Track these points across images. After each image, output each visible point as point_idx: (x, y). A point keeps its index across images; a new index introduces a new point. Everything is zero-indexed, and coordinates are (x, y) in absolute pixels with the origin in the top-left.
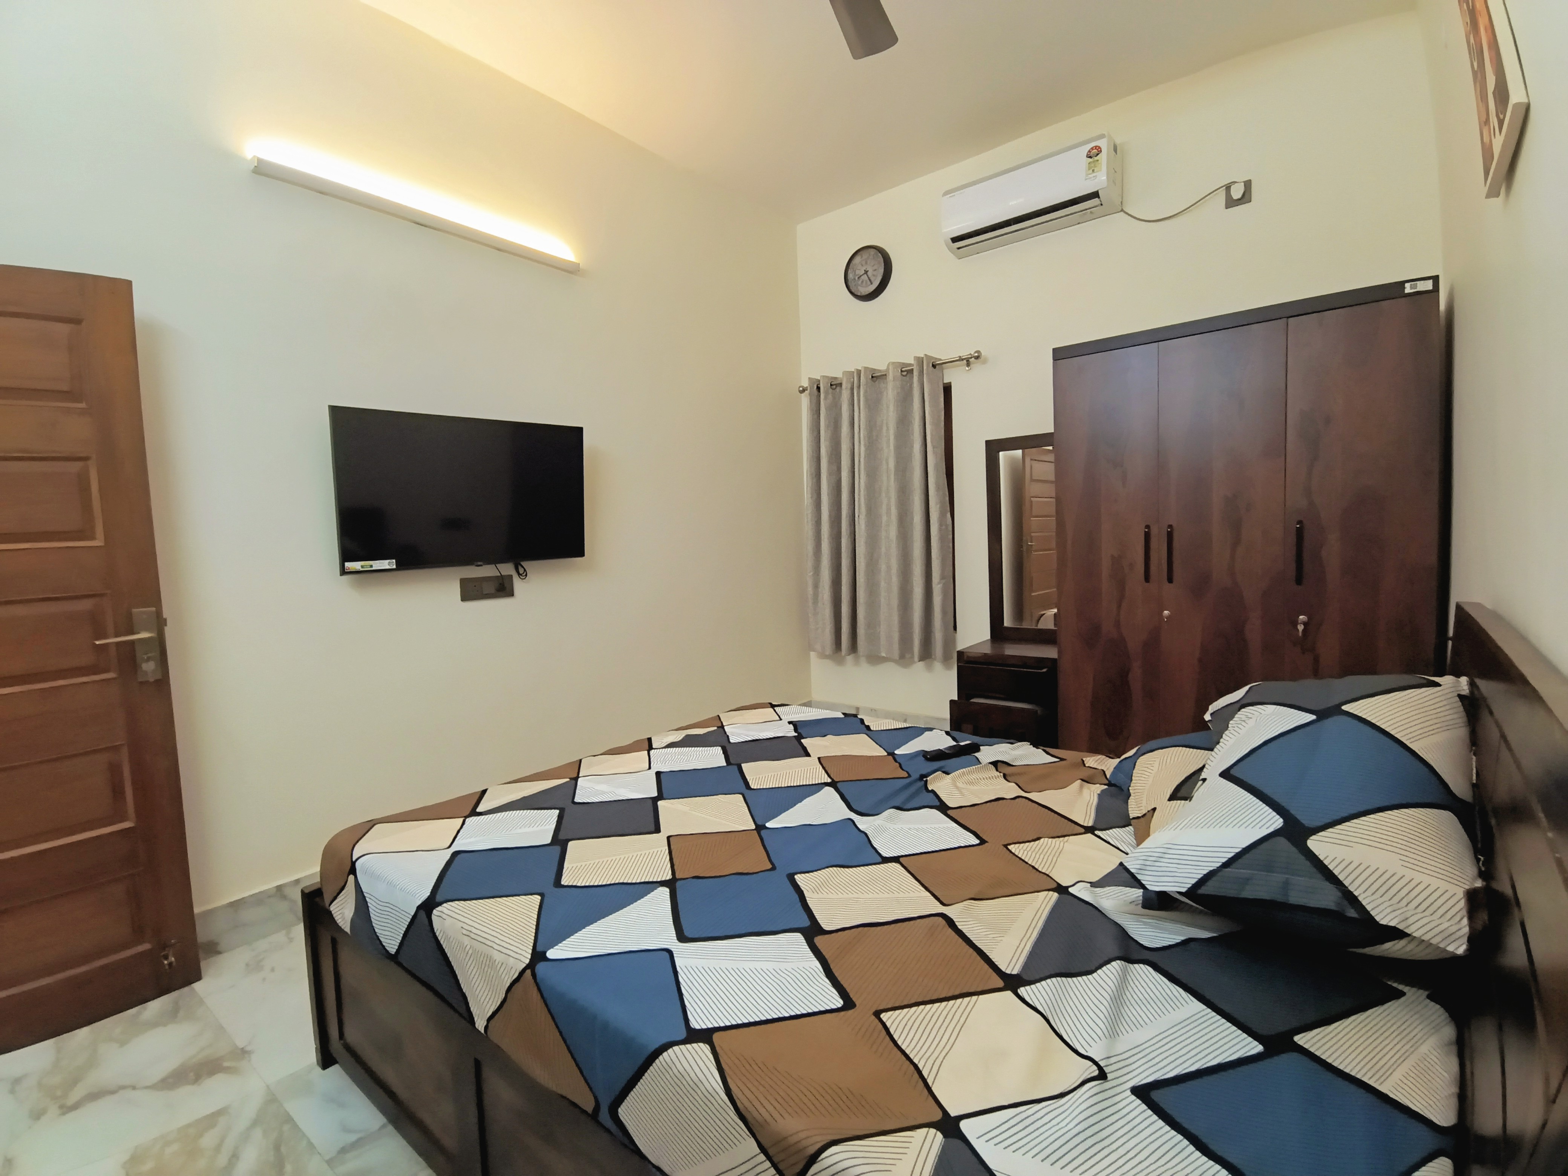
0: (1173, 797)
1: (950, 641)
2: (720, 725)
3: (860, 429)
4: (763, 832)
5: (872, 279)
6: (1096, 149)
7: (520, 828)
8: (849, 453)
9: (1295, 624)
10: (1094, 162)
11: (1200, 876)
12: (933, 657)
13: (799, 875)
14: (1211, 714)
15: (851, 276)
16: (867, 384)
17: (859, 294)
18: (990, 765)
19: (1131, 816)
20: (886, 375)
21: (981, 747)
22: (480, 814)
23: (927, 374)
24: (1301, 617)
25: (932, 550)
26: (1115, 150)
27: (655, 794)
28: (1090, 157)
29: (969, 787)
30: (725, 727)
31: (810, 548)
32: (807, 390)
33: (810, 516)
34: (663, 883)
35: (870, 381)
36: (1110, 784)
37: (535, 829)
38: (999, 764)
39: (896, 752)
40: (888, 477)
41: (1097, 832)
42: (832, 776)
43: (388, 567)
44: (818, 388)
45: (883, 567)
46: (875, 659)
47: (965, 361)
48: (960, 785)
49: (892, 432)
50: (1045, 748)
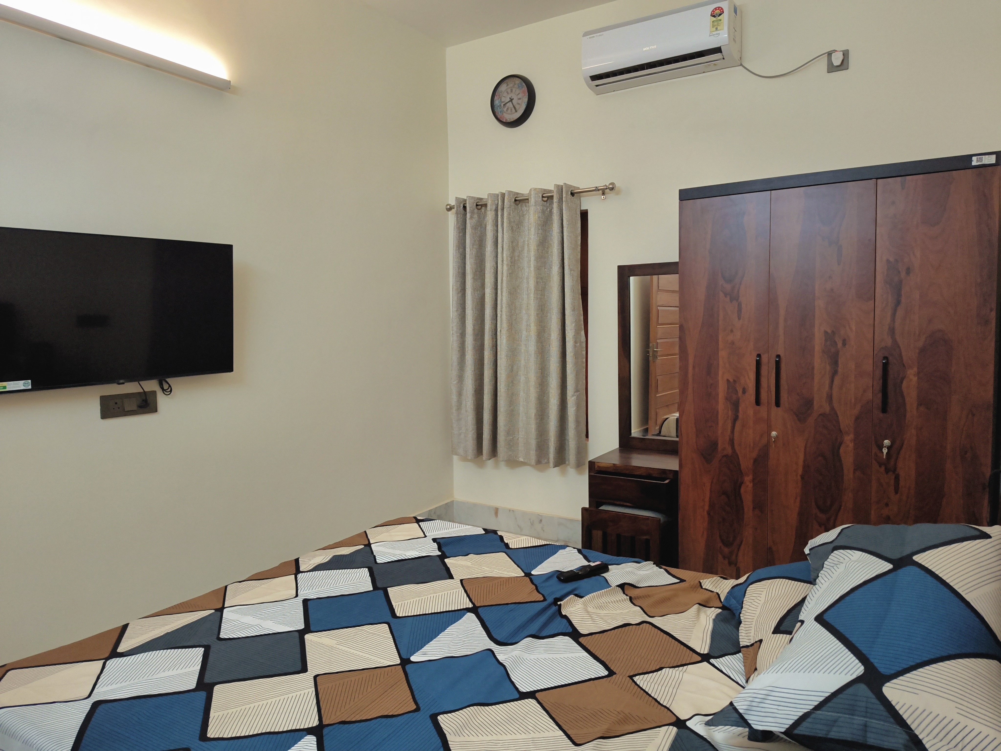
0: (777, 631)
1: (582, 450)
2: (367, 543)
3: (503, 249)
4: (408, 667)
5: (517, 107)
6: (718, 9)
7: (164, 671)
8: (492, 271)
9: (881, 447)
10: (717, 21)
11: (796, 718)
12: (567, 463)
13: (441, 716)
14: (810, 550)
15: (497, 102)
16: (510, 207)
17: (504, 121)
18: (618, 588)
19: (742, 644)
20: (528, 199)
21: (609, 567)
22: (122, 655)
23: (566, 201)
24: (886, 441)
25: (567, 365)
26: (735, 12)
27: (301, 626)
28: (714, 16)
29: (598, 611)
30: (372, 545)
31: (454, 357)
32: (454, 208)
33: (455, 329)
34: (310, 731)
35: (513, 204)
36: (724, 608)
37: (179, 671)
38: (626, 586)
39: (533, 573)
40: (528, 295)
41: (712, 661)
42: (473, 600)
43: (23, 388)
44: (465, 208)
45: (522, 379)
46: (513, 463)
47: (601, 191)
48: (590, 609)
49: (532, 253)
50: (667, 568)
